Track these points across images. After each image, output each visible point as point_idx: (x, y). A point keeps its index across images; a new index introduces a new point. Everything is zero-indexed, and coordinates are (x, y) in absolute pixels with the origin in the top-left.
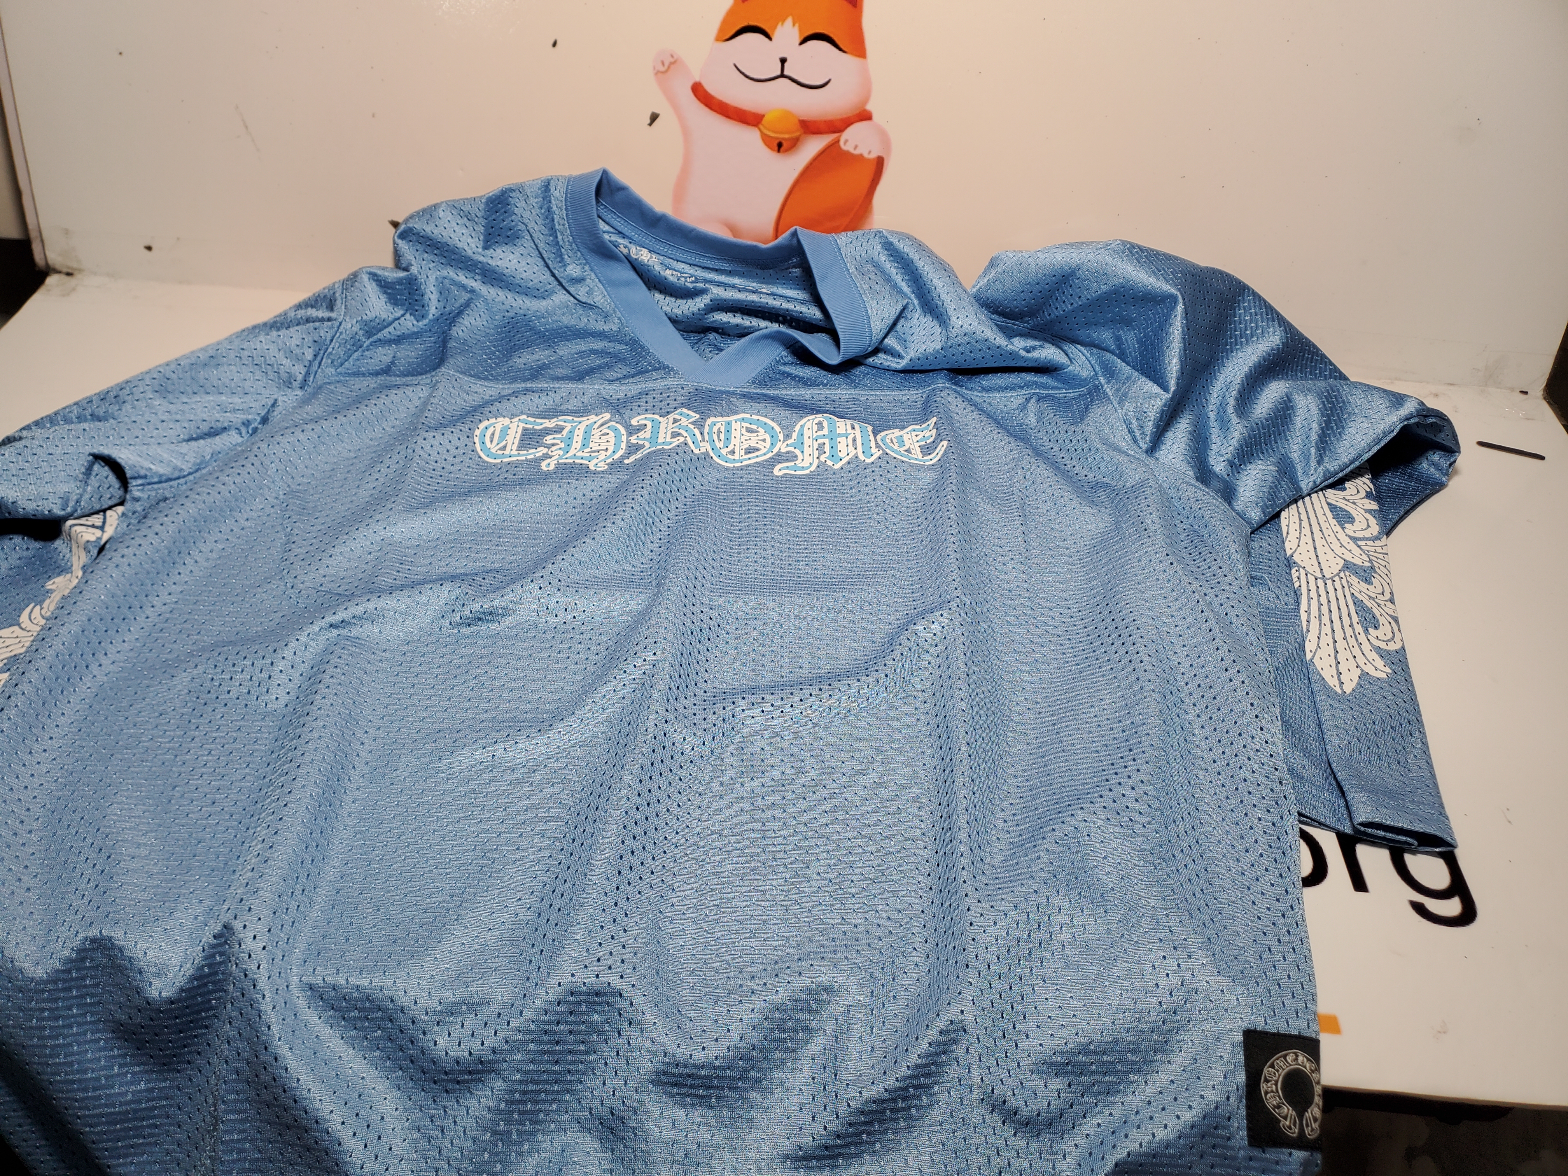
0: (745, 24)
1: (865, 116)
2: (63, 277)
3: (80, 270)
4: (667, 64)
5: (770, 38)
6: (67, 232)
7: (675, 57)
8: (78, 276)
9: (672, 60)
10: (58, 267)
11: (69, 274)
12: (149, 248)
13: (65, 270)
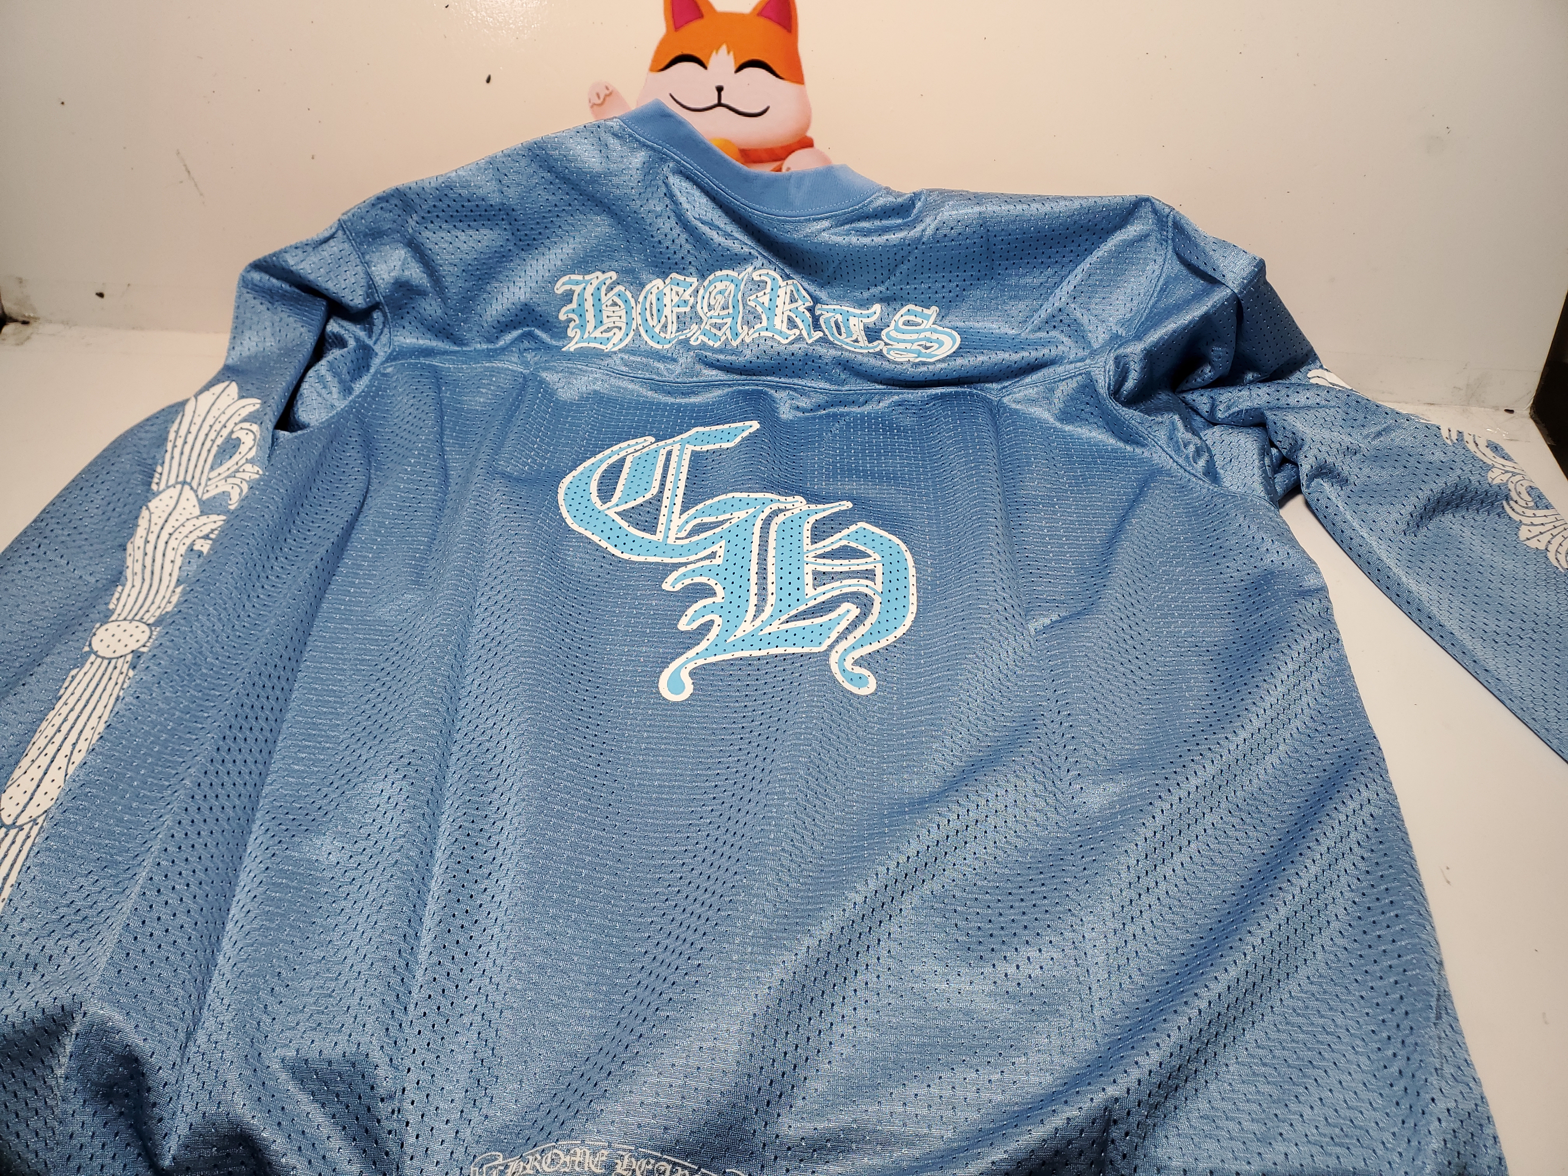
0: (678, 53)
1: (807, 143)
2: (19, 325)
3: (36, 319)
4: (602, 97)
5: (705, 67)
6: (21, 281)
7: (611, 90)
8: (34, 325)
9: (608, 92)
10: (14, 316)
11: (25, 323)
12: (101, 295)
13: (21, 319)
